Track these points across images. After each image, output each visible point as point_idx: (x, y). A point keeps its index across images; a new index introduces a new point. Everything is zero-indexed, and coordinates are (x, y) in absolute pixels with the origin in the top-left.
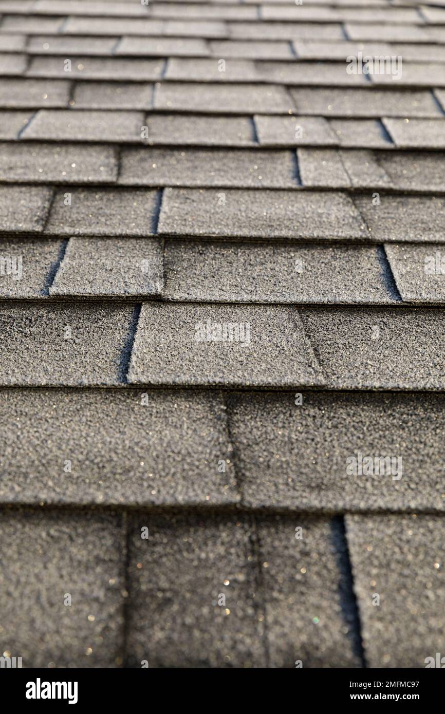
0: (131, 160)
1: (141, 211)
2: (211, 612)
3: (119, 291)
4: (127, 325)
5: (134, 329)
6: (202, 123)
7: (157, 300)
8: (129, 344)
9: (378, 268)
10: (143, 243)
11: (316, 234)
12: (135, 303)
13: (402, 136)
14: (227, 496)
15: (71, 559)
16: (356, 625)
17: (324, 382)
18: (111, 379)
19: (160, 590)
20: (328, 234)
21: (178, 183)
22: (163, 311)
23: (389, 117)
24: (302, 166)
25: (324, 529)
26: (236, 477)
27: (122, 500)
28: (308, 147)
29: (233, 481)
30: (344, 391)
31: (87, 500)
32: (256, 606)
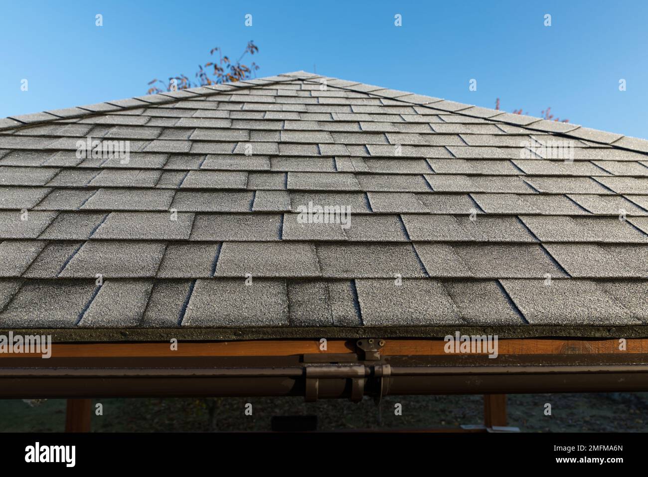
0: (275, 161)
1: (280, 181)
2: (315, 307)
3: (276, 210)
4: (280, 221)
5: (282, 222)
6: (299, 147)
7: (289, 212)
8: (281, 227)
9: (365, 201)
10: (282, 192)
11: (343, 189)
12: (282, 214)
13: (374, 151)
14: (317, 274)
15: (270, 293)
16: (359, 310)
17: (347, 239)
18: (277, 239)
19: (299, 301)
20: (347, 189)
21: (293, 170)
22: (291, 216)
23: (369, 144)
24: (337, 164)
25: (349, 284)
26: (320, 268)
27: (284, 275)
28: (338, 156)
29: (319, 270)
30: (353, 242)
31: (274, 275)
32: (328, 305)
